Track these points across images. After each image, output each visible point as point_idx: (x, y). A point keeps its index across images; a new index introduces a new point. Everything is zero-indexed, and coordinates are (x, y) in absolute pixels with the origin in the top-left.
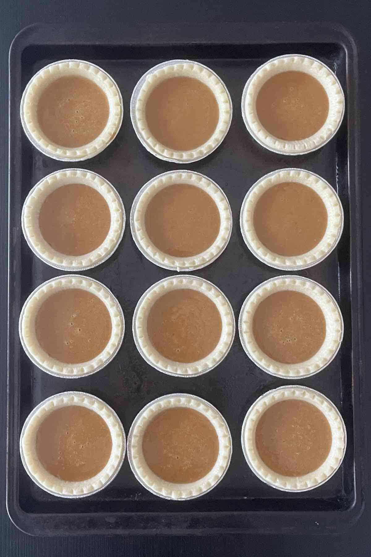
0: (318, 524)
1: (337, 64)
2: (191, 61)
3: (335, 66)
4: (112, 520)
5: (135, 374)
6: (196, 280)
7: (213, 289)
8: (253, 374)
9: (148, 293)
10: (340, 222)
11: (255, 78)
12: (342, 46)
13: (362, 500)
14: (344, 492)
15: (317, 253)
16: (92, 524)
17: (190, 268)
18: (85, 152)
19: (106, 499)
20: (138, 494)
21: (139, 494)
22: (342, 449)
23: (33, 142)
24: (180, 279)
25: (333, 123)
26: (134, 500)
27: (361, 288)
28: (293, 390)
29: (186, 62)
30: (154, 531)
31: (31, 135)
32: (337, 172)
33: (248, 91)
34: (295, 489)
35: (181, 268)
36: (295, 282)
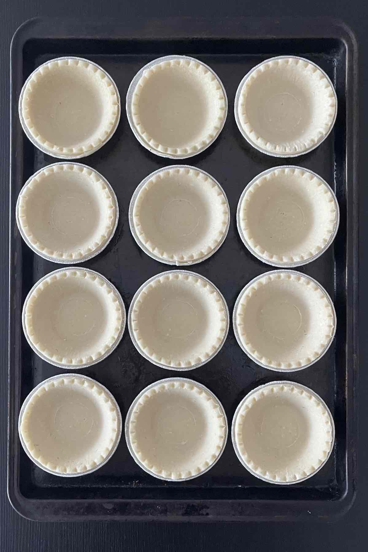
0: (310, 513)
1: (337, 59)
2: (188, 57)
3: (335, 62)
4: (110, 507)
5: (134, 365)
6: (191, 275)
7: (208, 285)
8: (250, 367)
9: (144, 287)
10: (335, 218)
11: (249, 78)
12: (341, 42)
13: (354, 490)
14: (336, 482)
15: (314, 249)
16: (90, 510)
17: (188, 262)
18: (81, 150)
19: (104, 486)
20: (135, 482)
21: (137, 482)
22: (330, 443)
23: (30, 138)
24: (176, 274)
25: (324, 126)
26: (131, 487)
27: (356, 283)
28: (281, 385)
29: (183, 58)
30: (150, 517)
31: (28, 131)
32: (335, 168)
33: (242, 92)
34: (284, 482)
35: (179, 262)
36: (289, 277)
